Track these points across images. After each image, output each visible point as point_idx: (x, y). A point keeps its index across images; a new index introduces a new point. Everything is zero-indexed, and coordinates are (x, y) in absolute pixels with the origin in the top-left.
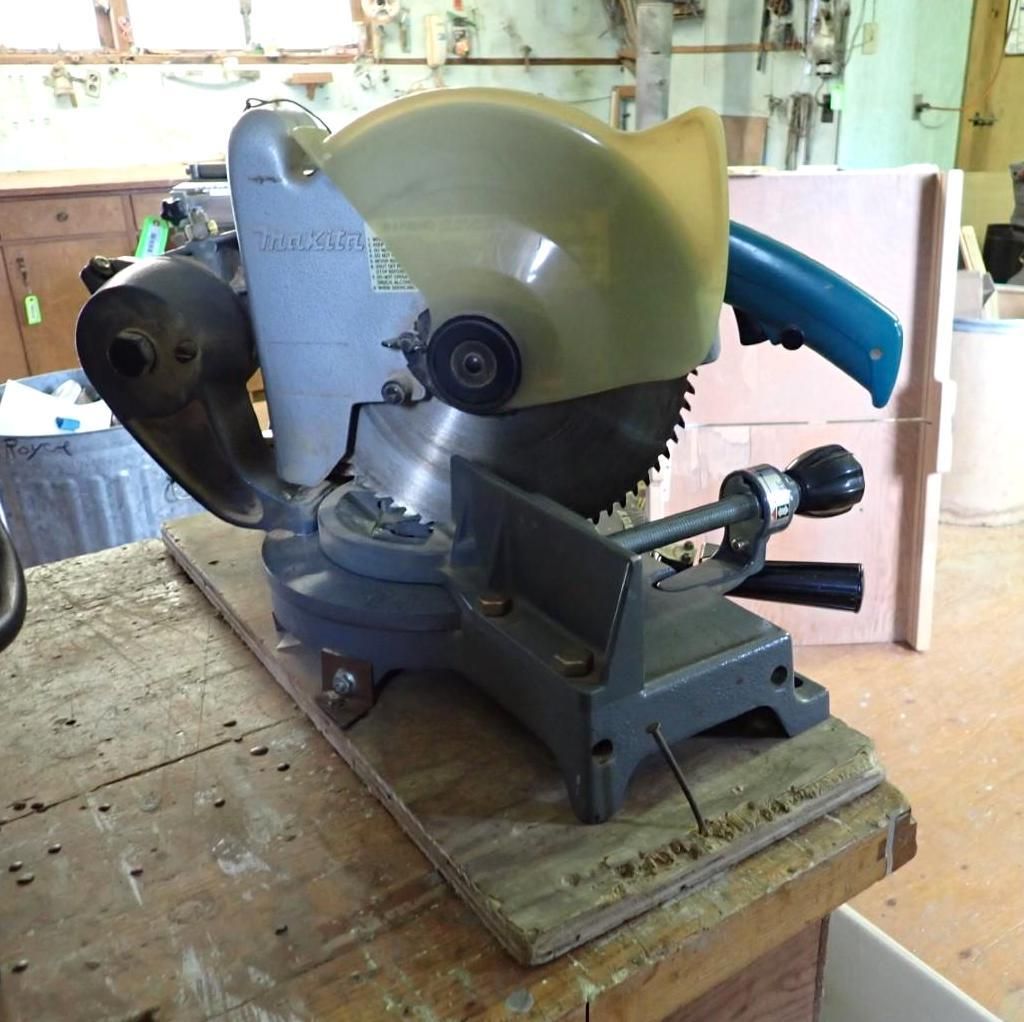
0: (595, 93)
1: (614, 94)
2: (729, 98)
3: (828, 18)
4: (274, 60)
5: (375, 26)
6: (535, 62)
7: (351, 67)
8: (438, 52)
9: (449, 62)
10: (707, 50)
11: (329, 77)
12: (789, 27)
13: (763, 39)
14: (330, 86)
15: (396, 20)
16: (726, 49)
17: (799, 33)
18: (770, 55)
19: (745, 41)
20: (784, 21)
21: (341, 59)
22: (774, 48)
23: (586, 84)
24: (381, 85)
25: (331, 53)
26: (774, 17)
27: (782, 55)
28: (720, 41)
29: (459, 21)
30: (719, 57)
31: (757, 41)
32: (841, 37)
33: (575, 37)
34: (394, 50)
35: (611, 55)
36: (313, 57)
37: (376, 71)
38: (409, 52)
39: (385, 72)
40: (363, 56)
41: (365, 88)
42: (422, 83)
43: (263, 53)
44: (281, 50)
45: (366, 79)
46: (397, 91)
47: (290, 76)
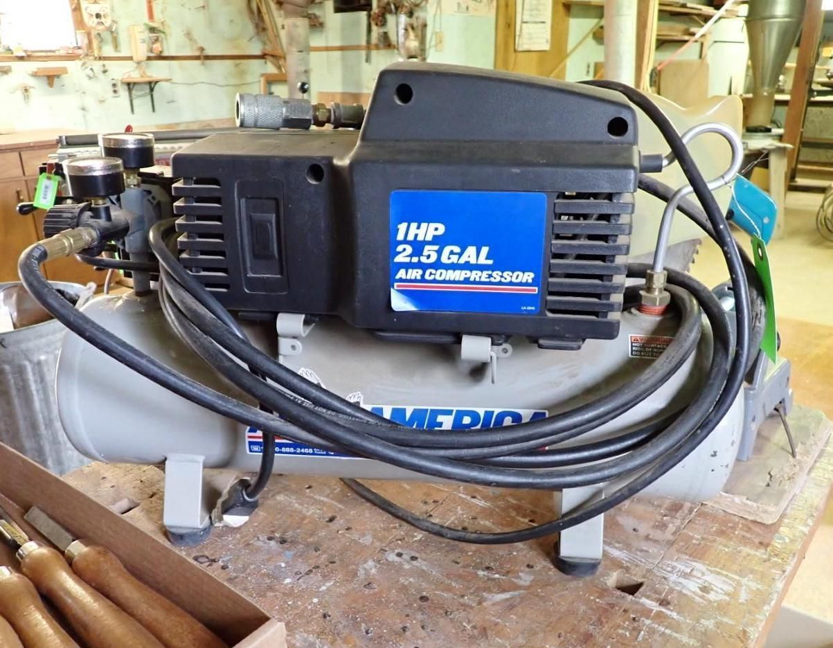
0: (249, 79)
1: (262, 79)
2: (345, 80)
3: (413, 28)
4: (21, 58)
5: (94, 33)
6: (208, 58)
7: (78, 63)
8: (141, 52)
9: (149, 58)
10: (327, 49)
11: (65, 71)
12: (385, 34)
13: (368, 41)
14: (64, 76)
15: (109, 30)
16: (342, 49)
17: (393, 37)
18: (374, 53)
19: (354, 43)
20: (382, 30)
21: (71, 57)
22: (377, 47)
23: (242, 73)
24: (102, 76)
25: (62, 52)
26: (374, 28)
27: (383, 52)
28: (338, 44)
29: (152, 30)
30: (338, 53)
31: (364, 43)
32: (422, 41)
33: (232, 40)
34: (108, 50)
35: (258, 53)
36: (49, 56)
37: (98, 65)
38: (120, 51)
39: (104, 66)
40: (87, 55)
41: (90, 78)
42: (131, 73)
43: (12, 53)
44: (26, 51)
45: (91, 72)
46: (113, 79)
47: (35, 70)
